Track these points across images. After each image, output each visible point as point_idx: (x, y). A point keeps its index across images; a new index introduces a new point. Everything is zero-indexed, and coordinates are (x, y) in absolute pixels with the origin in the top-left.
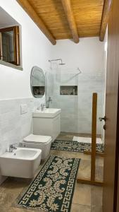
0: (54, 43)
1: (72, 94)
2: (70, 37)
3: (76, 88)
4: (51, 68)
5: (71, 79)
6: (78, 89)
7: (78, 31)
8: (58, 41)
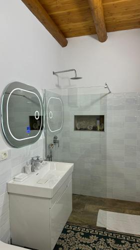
0: (64, 44)
1: (95, 129)
2: (92, 31)
3: (101, 118)
4: (58, 86)
5: (92, 103)
6: (107, 120)
7: (105, 16)
8: (70, 40)
